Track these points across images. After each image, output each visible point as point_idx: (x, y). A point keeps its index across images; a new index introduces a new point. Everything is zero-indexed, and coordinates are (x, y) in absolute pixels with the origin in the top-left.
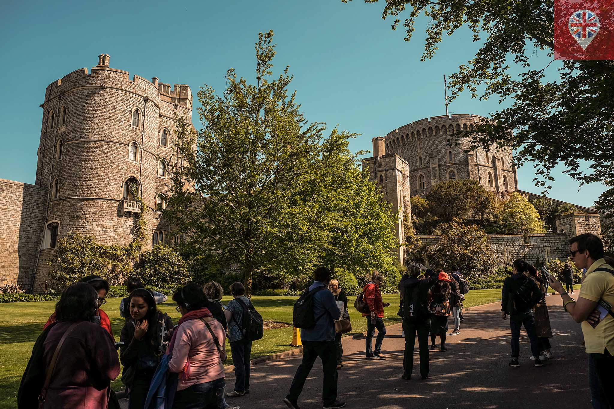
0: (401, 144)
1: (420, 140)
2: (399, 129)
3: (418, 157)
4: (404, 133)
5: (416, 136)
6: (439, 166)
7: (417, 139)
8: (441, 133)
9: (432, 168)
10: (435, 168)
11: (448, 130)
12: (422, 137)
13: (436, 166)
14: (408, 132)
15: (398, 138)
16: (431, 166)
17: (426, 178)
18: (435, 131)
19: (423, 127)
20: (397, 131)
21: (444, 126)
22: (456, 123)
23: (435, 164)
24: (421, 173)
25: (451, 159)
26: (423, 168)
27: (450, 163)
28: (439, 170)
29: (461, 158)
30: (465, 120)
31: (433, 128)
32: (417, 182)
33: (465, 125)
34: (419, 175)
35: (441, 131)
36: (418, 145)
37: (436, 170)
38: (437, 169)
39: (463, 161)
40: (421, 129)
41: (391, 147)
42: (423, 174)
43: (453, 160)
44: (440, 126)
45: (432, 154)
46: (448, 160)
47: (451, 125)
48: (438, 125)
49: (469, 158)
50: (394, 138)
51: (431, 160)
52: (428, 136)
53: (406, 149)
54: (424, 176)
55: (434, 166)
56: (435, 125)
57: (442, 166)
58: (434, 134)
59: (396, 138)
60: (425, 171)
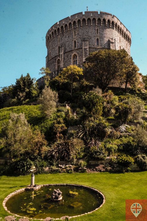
0: (61, 33)
1: (75, 29)
2: (60, 22)
3: (73, 42)
4: (64, 24)
5: (72, 26)
6: (90, 48)
7: (73, 28)
8: (92, 24)
9: (84, 49)
10: (86, 49)
11: (97, 22)
12: (77, 26)
13: (88, 47)
14: (66, 23)
15: (59, 29)
16: (83, 48)
17: (79, 57)
18: (88, 22)
19: (78, 19)
20: (58, 23)
21: (94, 19)
22: (103, 18)
23: (86, 46)
24: (75, 53)
25: (98, 44)
26: (77, 49)
27: (97, 46)
28: (89, 51)
29: (105, 44)
30: (109, 17)
31: (86, 20)
32: (72, 60)
33: (109, 21)
34: (73, 54)
35: (92, 22)
36: (74, 33)
37: (87, 51)
38: (88, 49)
39: (106, 47)
40: (77, 20)
41: (53, 36)
42: (77, 54)
43: (100, 45)
44: (92, 19)
45: (85, 39)
46: (96, 44)
47: (99, 19)
48: (90, 17)
49: (111, 44)
50: (55, 29)
51: (83, 43)
52: (82, 25)
53: (64, 36)
54: (77, 55)
55: (86, 47)
56: (88, 17)
57: (92, 48)
58: (87, 24)
59: (57, 28)
60: (78, 52)
